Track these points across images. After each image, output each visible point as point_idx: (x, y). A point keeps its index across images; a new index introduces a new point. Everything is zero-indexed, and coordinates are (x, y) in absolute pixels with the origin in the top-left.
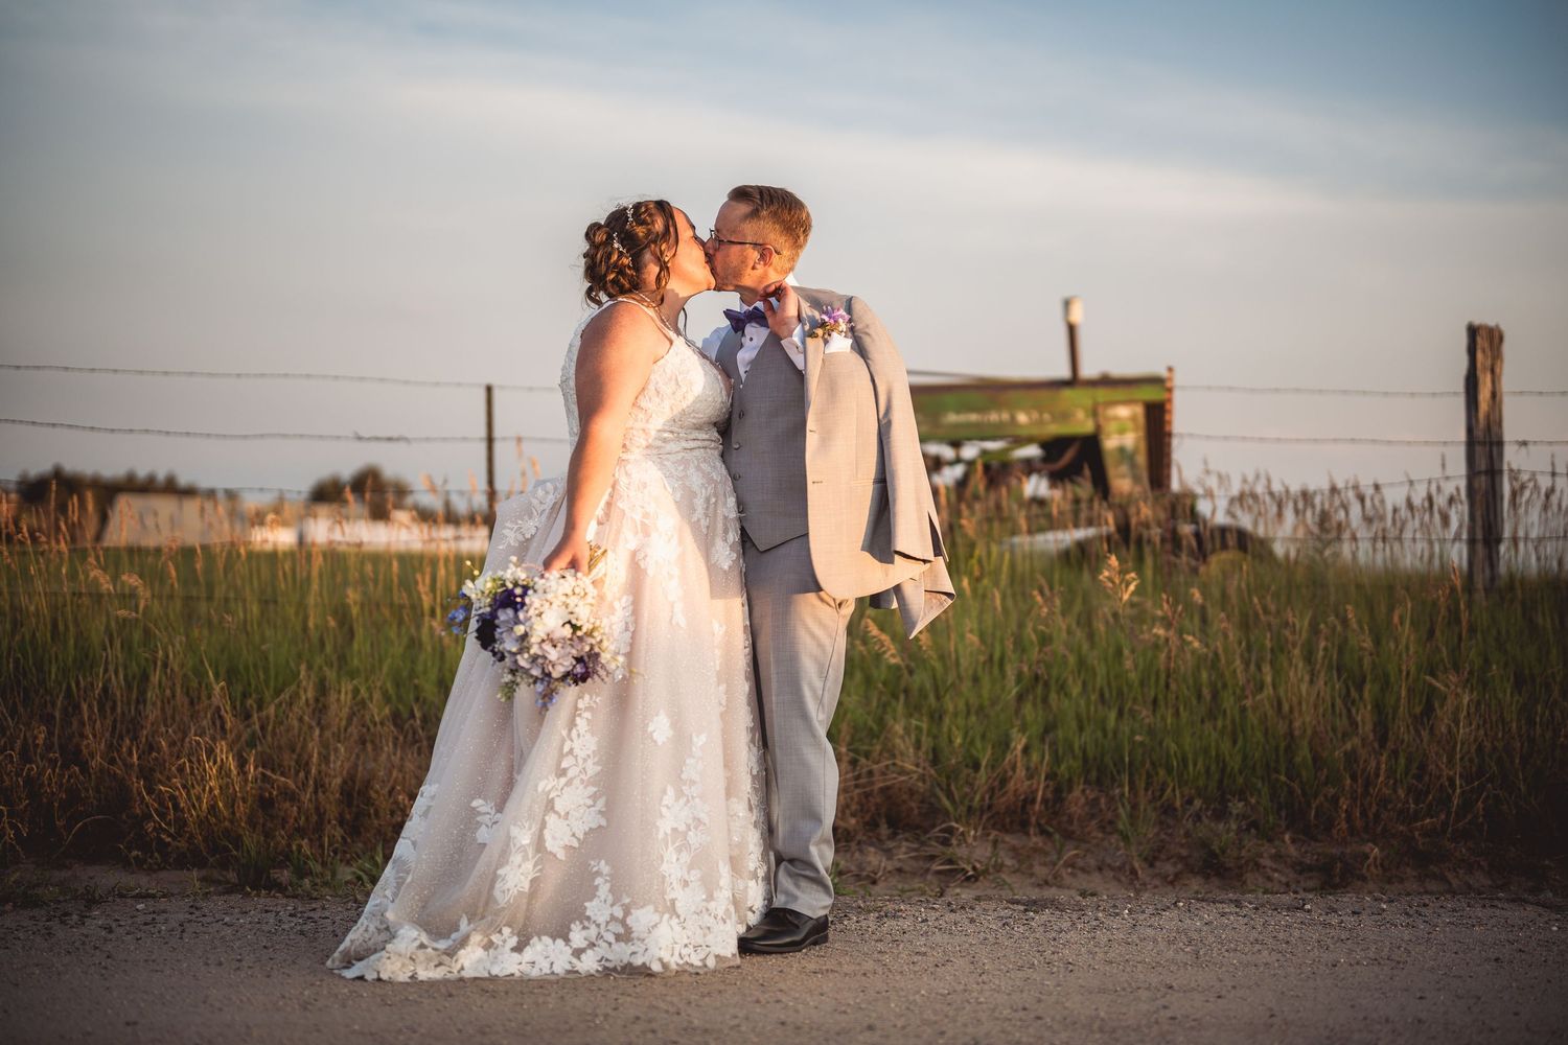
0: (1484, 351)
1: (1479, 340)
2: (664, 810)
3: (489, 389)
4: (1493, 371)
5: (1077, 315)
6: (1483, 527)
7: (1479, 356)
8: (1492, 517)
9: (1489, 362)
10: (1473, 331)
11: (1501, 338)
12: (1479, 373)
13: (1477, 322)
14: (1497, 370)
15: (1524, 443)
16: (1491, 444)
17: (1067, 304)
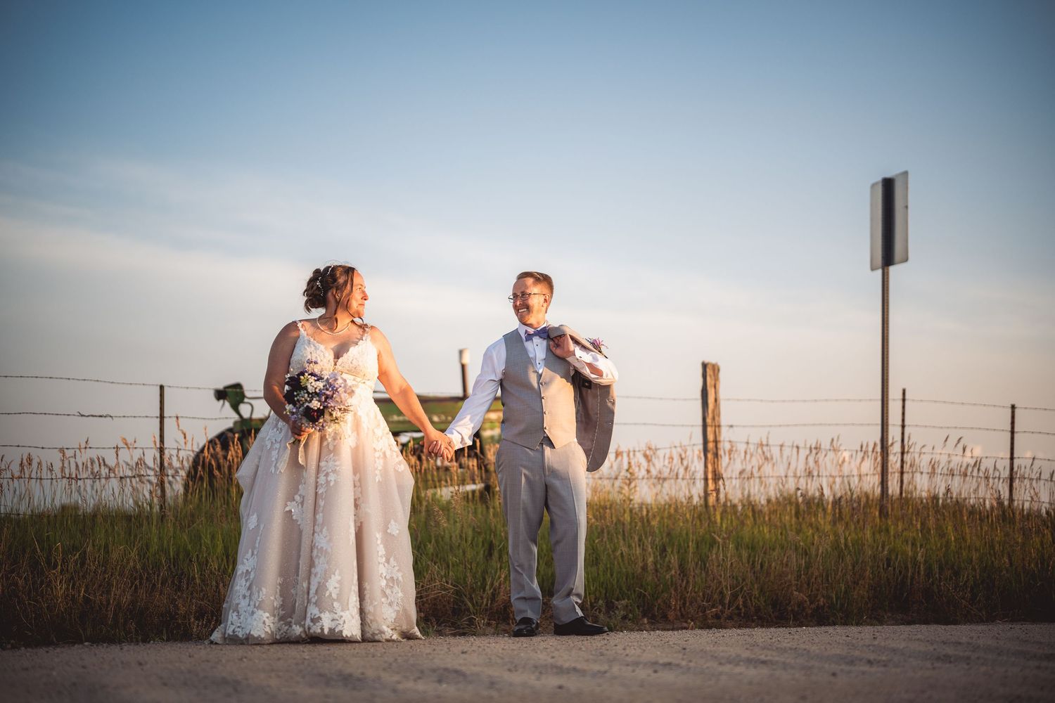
0: (710, 376)
1: (708, 370)
2: (245, 561)
3: (162, 387)
4: (715, 387)
5: (466, 360)
6: (712, 472)
7: (708, 378)
8: (716, 466)
9: (713, 382)
10: (705, 366)
11: (719, 370)
12: (708, 388)
13: (707, 361)
14: (717, 386)
15: (731, 426)
16: (715, 426)
17: (461, 352)
